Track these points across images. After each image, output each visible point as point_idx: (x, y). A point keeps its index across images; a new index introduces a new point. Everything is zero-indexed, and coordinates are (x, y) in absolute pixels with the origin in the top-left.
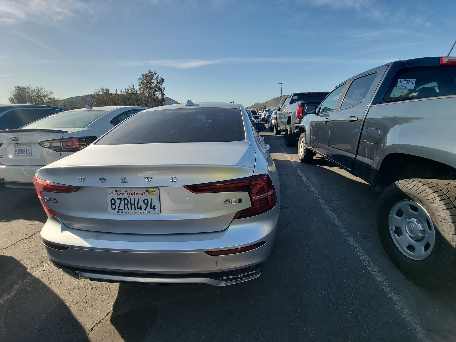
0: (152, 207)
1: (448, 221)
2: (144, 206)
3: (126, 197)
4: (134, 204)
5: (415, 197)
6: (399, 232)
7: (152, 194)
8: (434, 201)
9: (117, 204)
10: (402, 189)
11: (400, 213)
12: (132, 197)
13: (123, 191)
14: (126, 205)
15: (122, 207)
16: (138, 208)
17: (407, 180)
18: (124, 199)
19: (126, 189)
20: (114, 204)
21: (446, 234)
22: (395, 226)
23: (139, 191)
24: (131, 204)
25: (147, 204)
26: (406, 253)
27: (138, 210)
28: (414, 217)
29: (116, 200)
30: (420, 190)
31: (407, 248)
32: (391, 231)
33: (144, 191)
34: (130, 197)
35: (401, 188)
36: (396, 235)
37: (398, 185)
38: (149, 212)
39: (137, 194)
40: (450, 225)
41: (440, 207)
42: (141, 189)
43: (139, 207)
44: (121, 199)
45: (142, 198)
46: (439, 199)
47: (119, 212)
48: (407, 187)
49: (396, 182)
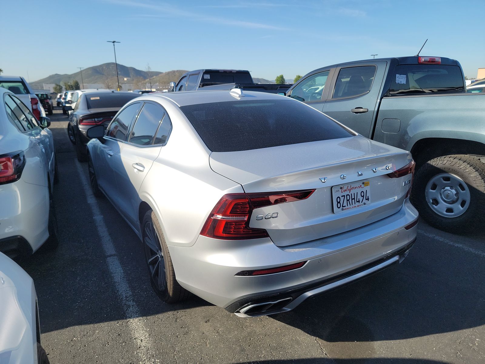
0: (367, 198)
1: (479, 178)
2: (361, 199)
3: (347, 193)
4: (354, 199)
5: (449, 169)
6: (436, 202)
7: (366, 186)
8: (466, 168)
9: (341, 202)
10: (437, 166)
11: (434, 187)
12: (352, 192)
13: (345, 188)
14: (348, 201)
15: (345, 204)
16: (357, 202)
17: (439, 158)
18: (347, 195)
19: (347, 185)
20: (339, 202)
21: (480, 188)
22: (431, 199)
23: (357, 185)
24: (352, 199)
25: (363, 196)
26: (446, 216)
27: (357, 204)
28: (447, 186)
29: (341, 197)
30: (453, 163)
31: (446, 211)
32: (429, 204)
33: (361, 184)
34: (351, 193)
35: (435, 165)
36: (434, 205)
37: (431, 164)
38: (365, 204)
39: (356, 188)
40: (481, 181)
41: (471, 171)
42: (359, 182)
43: (358, 200)
44: (344, 196)
45: (359, 191)
46: (469, 166)
47: (343, 210)
48: (441, 163)
49: (429, 162)
